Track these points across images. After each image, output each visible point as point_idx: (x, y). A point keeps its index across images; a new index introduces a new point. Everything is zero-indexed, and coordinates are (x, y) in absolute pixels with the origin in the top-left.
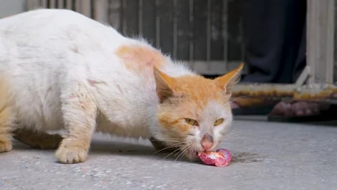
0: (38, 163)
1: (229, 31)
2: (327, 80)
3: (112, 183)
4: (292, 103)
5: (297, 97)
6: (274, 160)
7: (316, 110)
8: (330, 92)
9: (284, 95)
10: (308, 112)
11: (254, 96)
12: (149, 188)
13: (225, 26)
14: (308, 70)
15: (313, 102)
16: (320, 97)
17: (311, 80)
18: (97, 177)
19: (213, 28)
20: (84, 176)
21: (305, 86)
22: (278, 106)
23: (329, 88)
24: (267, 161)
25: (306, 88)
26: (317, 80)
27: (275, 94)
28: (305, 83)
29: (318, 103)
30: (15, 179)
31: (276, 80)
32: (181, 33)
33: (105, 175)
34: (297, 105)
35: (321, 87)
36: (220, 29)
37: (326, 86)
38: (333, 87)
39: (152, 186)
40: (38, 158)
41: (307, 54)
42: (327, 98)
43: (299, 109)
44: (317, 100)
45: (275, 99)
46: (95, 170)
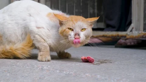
0: (18, 64)
1: (98, 10)
2: (141, 30)
3: (50, 71)
4: (125, 40)
5: (128, 37)
6: (119, 62)
7: (136, 43)
8: (142, 35)
9: (122, 36)
10: (132, 44)
11: (109, 37)
12: (67, 73)
13: (96, 7)
14: (132, 25)
15: (135, 39)
16: (138, 37)
17: (134, 30)
18: (44, 69)
19: (91, 8)
20: (38, 69)
21: (131, 32)
22: (119, 41)
23: (142, 33)
24: (116, 63)
25: (132, 33)
26: (136, 30)
27: (118, 36)
28: (131, 31)
29: (136, 39)
30: (8, 70)
31: (118, 30)
32: (77, 10)
33: (47, 68)
34: (128, 41)
35: (138, 33)
36: (94, 9)
37: (140, 32)
38: (144, 33)
39: (68, 72)
40: (18, 62)
41: (132, 19)
42: (140, 37)
43: (128, 42)
44: (136, 38)
45: (118, 38)
46: (43, 66)
